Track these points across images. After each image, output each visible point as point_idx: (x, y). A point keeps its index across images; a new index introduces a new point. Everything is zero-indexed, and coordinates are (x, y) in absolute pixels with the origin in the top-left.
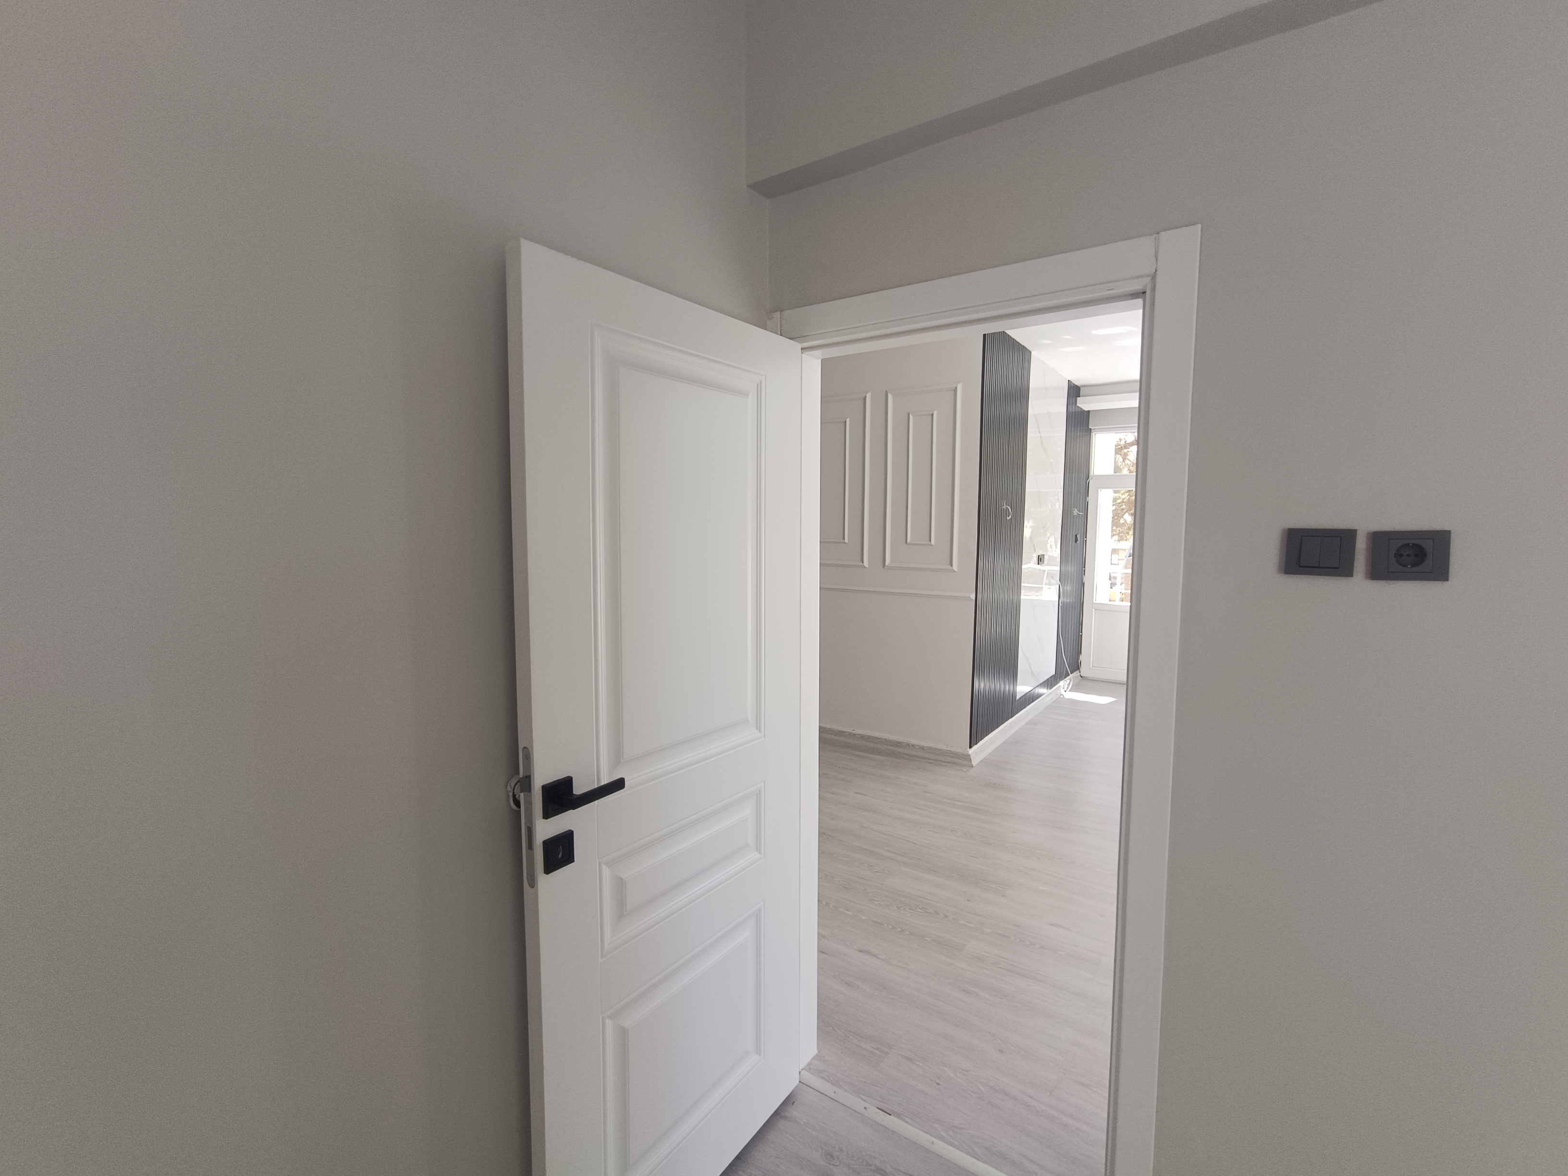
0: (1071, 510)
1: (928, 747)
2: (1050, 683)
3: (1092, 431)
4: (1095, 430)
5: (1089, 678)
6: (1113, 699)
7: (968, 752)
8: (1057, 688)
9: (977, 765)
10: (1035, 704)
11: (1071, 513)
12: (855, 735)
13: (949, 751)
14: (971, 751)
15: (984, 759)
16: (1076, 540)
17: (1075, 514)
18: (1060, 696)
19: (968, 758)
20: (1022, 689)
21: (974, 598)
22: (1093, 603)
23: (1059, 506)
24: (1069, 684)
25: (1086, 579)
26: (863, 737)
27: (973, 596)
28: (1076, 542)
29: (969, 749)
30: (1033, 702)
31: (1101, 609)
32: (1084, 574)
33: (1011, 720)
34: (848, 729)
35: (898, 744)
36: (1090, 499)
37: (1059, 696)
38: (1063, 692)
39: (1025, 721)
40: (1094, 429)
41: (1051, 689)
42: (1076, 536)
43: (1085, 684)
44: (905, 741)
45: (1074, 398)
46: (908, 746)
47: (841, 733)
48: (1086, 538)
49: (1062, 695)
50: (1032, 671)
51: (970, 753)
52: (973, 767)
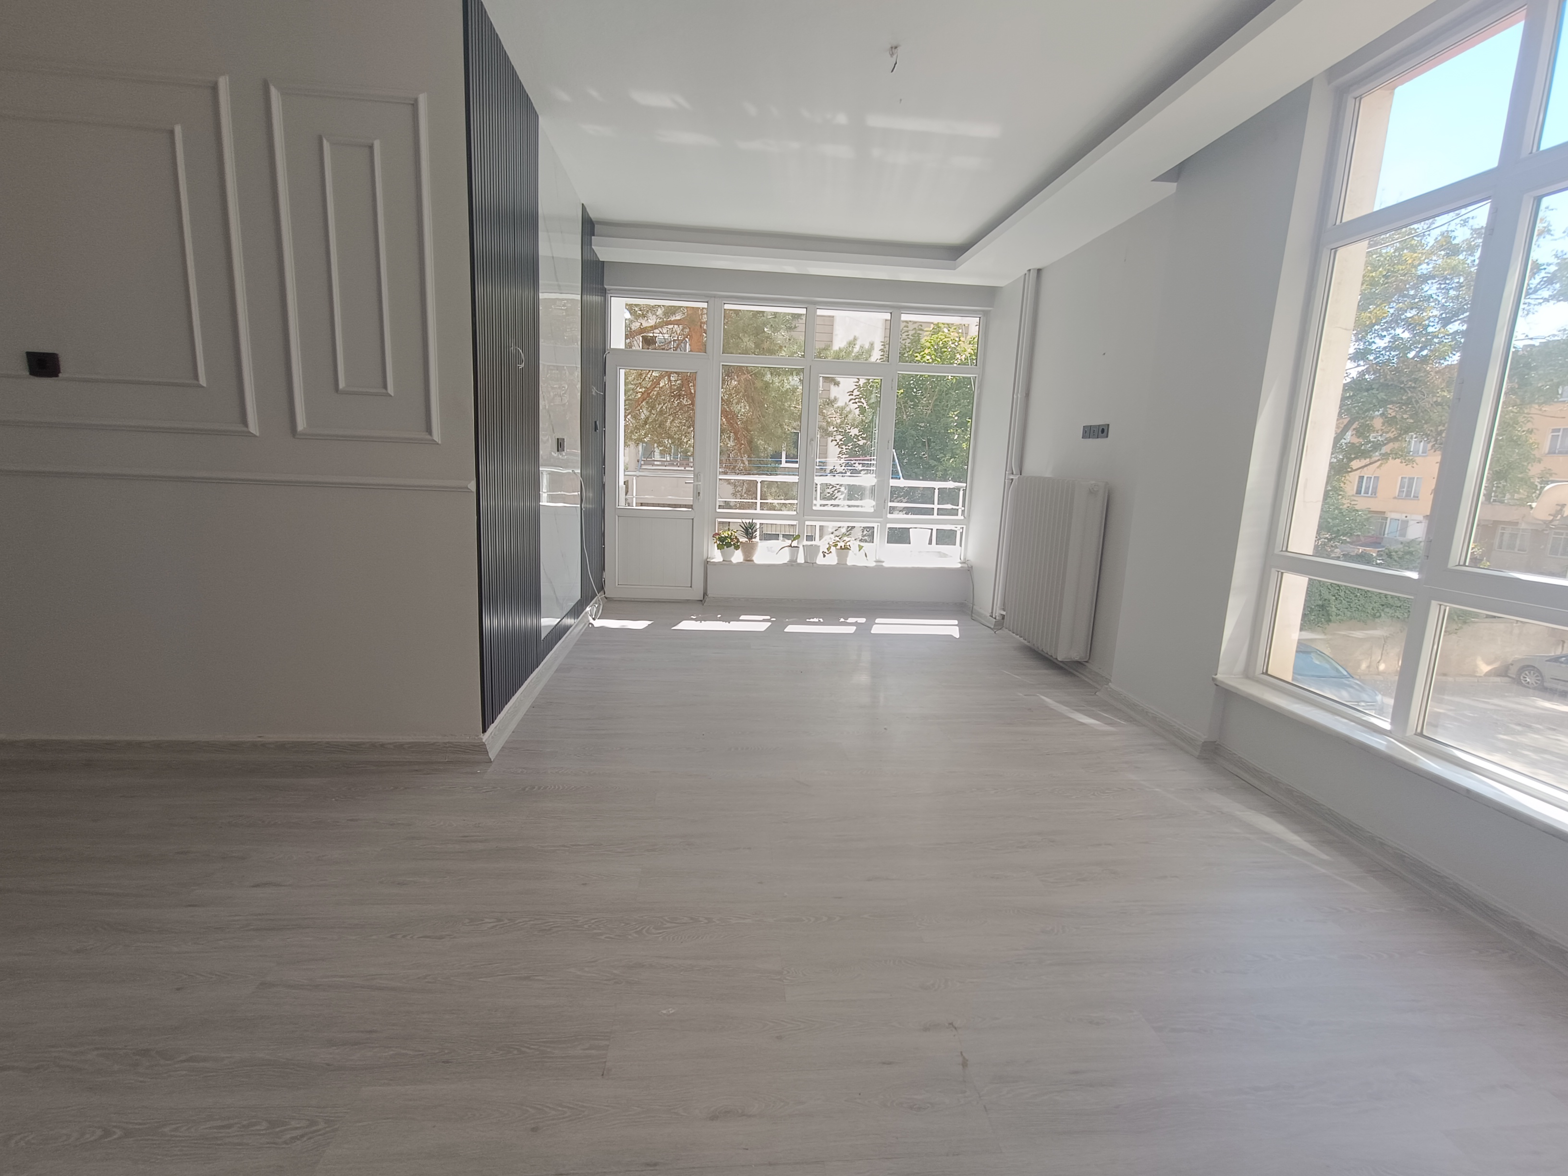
0: (590, 387)
1: (409, 743)
2: (576, 611)
3: (608, 292)
4: (611, 291)
5: (615, 599)
6: (650, 622)
7: (482, 739)
8: (583, 616)
9: (496, 756)
10: (563, 641)
11: (590, 391)
12: (264, 745)
13: (448, 742)
14: (485, 737)
15: (507, 742)
16: (596, 429)
17: (594, 393)
18: (589, 626)
19: (482, 749)
20: (548, 622)
21: (474, 489)
22: (616, 508)
23: (578, 376)
24: (598, 608)
25: (607, 479)
26: (282, 747)
27: (472, 486)
28: (596, 431)
29: (482, 734)
30: (560, 639)
31: (628, 515)
32: (604, 473)
33: (537, 670)
34: (249, 737)
35: (355, 747)
36: (608, 378)
37: (587, 625)
38: (592, 621)
39: (555, 668)
40: (609, 290)
41: (578, 618)
42: (596, 422)
43: (613, 608)
44: (367, 741)
45: (589, 237)
46: (375, 747)
47: (235, 747)
48: (605, 428)
49: (590, 623)
50: (557, 598)
51: (484, 741)
52: (491, 762)
